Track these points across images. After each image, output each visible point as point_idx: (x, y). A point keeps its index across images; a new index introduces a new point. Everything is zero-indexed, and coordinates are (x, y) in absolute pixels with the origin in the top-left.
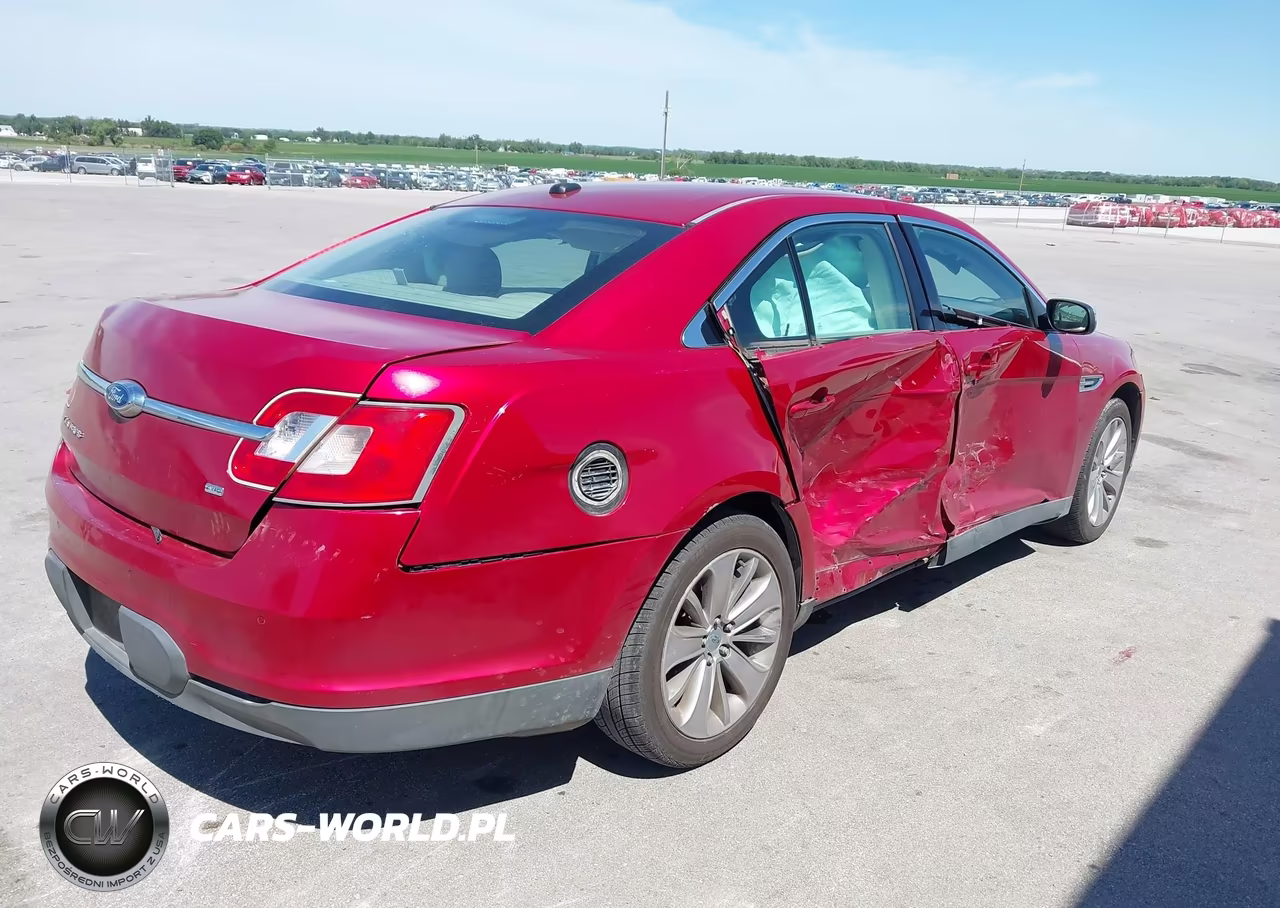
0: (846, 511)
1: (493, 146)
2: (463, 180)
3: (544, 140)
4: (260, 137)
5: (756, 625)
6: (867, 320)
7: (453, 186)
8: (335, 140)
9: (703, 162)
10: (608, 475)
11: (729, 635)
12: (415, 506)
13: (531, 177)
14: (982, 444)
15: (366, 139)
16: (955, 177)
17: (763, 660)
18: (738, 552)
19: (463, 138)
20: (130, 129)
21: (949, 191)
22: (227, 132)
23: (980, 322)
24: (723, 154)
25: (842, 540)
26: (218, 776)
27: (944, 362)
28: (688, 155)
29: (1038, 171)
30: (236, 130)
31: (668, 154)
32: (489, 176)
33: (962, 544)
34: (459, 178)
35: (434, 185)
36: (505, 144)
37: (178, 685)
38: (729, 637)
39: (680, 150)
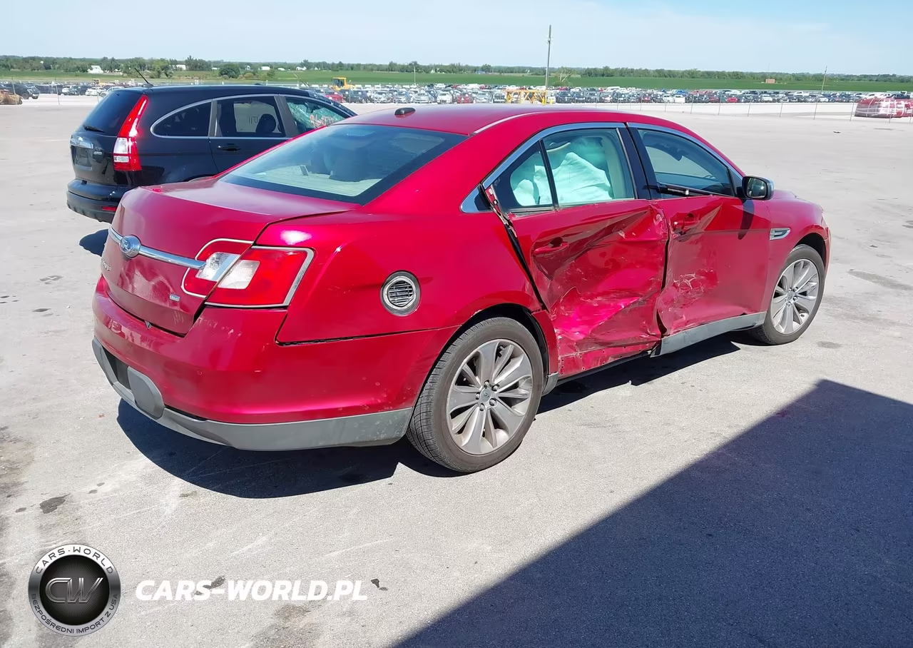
0: (585, 318)
1: (427, 69)
2: (404, 95)
3: (463, 64)
4: (265, 68)
5: (516, 386)
6: (607, 192)
7: (396, 100)
8: (316, 69)
9: (579, 76)
10: (407, 291)
11: (496, 392)
12: (285, 307)
13: (452, 92)
14: (693, 275)
15: (337, 67)
16: (772, 81)
17: (521, 409)
18: (498, 341)
19: (406, 64)
20: (178, 66)
21: (765, 92)
22: (242, 66)
23: (687, 193)
24: (595, 69)
25: (581, 337)
26: (191, 470)
27: (656, 220)
28: (569, 71)
29: (839, 75)
30: (248, 64)
31: (552, 70)
32: (422, 92)
33: (675, 340)
34: (400, 94)
35: (383, 99)
36: (435, 67)
37: (159, 412)
38: (496, 394)
39: (562, 67)
